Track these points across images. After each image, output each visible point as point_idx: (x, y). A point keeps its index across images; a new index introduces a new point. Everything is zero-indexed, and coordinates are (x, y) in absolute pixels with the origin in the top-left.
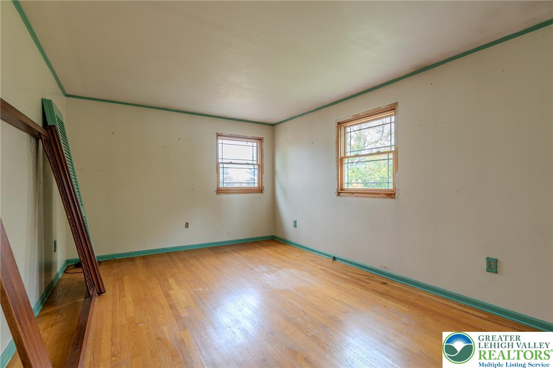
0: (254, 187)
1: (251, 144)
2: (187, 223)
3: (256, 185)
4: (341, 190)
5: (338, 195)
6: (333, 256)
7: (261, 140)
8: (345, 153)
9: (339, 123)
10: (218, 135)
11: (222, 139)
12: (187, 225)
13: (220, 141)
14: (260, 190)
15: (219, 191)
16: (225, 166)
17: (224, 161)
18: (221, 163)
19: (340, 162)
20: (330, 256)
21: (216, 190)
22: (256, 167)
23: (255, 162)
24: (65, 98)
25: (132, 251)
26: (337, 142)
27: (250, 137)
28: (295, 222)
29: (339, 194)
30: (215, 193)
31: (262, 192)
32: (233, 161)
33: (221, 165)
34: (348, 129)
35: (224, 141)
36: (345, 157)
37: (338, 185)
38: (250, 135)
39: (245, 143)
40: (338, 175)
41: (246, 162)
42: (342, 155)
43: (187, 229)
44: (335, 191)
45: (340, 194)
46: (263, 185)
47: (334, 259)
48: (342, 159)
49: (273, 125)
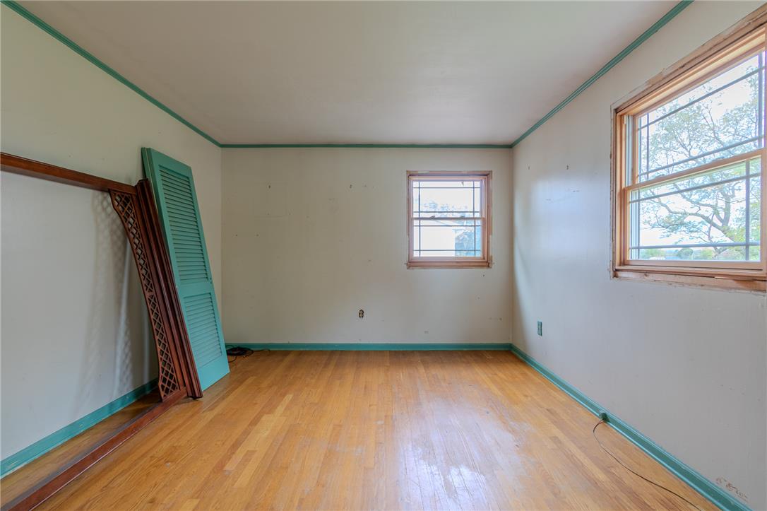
0: (475, 258)
1: (470, 184)
2: (361, 310)
3: (479, 255)
4: (623, 263)
5: (615, 276)
6: (602, 412)
7: (486, 175)
8: (633, 178)
9: (617, 111)
10: (411, 175)
11: (419, 181)
12: (361, 314)
13: (415, 184)
14: (486, 263)
15: (412, 264)
16: (423, 222)
17: (422, 215)
18: (416, 219)
19: (621, 198)
20: (597, 410)
21: (406, 260)
22: (479, 223)
23: (477, 215)
24: (220, 149)
25: (291, 342)
26: (613, 156)
27: (466, 173)
28: (540, 325)
29: (616, 273)
30: (405, 266)
31: (489, 266)
32: (437, 215)
33: (416, 223)
34: (643, 120)
35: (423, 184)
36: (635, 186)
37: (614, 253)
38: (465, 169)
39: (459, 184)
40: (613, 231)
41: (458, 215)
42: (627, 182)
43: (360, 319)
44: (608, 264)
45: (620, 274)
46: (490, 254)
47: (605, 418)
48: (624, 193)
49: (509, 147)
